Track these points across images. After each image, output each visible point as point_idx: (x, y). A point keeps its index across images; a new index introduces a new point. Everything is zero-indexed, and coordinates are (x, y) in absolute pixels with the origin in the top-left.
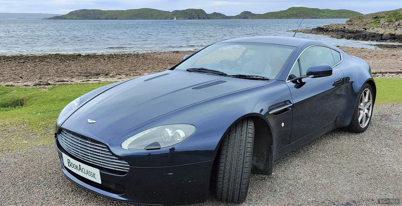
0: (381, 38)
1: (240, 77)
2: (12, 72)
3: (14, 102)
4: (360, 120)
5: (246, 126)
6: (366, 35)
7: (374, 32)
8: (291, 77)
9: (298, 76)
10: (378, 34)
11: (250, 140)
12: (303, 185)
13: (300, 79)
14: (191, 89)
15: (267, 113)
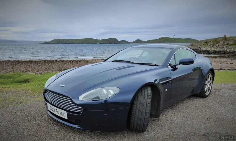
0: (208, 52)
1: (142, 64)
2: (25, 68)
3: (24, 81)
4: (205, 91)
5: (147, 90)
6: (200, 51)
7: (205, 49)
8: (170, 65)
9: (173, 64)
10: (207, 50)
11: (150, 97)
12: (177, 124)
13: (175, 66)
14: (115, 69)
15: (158, 83)
